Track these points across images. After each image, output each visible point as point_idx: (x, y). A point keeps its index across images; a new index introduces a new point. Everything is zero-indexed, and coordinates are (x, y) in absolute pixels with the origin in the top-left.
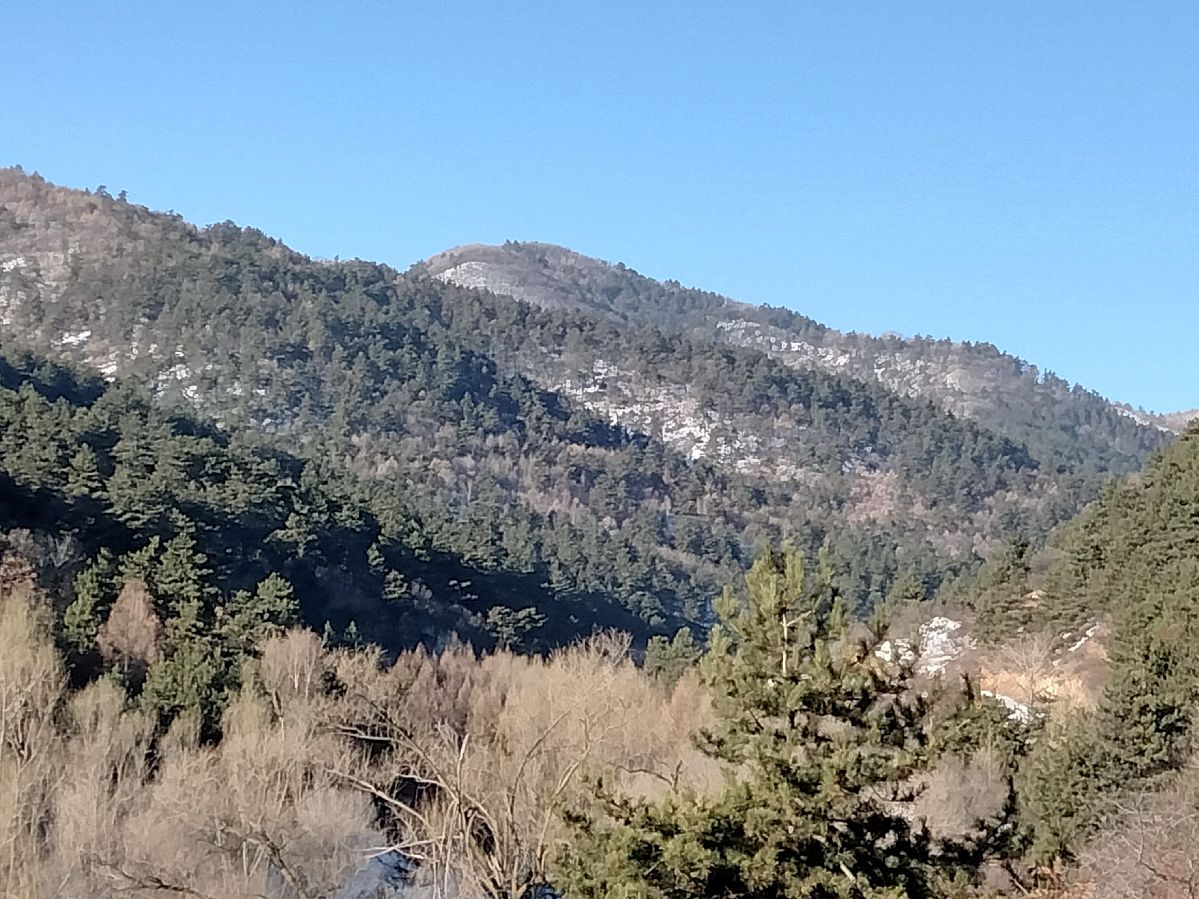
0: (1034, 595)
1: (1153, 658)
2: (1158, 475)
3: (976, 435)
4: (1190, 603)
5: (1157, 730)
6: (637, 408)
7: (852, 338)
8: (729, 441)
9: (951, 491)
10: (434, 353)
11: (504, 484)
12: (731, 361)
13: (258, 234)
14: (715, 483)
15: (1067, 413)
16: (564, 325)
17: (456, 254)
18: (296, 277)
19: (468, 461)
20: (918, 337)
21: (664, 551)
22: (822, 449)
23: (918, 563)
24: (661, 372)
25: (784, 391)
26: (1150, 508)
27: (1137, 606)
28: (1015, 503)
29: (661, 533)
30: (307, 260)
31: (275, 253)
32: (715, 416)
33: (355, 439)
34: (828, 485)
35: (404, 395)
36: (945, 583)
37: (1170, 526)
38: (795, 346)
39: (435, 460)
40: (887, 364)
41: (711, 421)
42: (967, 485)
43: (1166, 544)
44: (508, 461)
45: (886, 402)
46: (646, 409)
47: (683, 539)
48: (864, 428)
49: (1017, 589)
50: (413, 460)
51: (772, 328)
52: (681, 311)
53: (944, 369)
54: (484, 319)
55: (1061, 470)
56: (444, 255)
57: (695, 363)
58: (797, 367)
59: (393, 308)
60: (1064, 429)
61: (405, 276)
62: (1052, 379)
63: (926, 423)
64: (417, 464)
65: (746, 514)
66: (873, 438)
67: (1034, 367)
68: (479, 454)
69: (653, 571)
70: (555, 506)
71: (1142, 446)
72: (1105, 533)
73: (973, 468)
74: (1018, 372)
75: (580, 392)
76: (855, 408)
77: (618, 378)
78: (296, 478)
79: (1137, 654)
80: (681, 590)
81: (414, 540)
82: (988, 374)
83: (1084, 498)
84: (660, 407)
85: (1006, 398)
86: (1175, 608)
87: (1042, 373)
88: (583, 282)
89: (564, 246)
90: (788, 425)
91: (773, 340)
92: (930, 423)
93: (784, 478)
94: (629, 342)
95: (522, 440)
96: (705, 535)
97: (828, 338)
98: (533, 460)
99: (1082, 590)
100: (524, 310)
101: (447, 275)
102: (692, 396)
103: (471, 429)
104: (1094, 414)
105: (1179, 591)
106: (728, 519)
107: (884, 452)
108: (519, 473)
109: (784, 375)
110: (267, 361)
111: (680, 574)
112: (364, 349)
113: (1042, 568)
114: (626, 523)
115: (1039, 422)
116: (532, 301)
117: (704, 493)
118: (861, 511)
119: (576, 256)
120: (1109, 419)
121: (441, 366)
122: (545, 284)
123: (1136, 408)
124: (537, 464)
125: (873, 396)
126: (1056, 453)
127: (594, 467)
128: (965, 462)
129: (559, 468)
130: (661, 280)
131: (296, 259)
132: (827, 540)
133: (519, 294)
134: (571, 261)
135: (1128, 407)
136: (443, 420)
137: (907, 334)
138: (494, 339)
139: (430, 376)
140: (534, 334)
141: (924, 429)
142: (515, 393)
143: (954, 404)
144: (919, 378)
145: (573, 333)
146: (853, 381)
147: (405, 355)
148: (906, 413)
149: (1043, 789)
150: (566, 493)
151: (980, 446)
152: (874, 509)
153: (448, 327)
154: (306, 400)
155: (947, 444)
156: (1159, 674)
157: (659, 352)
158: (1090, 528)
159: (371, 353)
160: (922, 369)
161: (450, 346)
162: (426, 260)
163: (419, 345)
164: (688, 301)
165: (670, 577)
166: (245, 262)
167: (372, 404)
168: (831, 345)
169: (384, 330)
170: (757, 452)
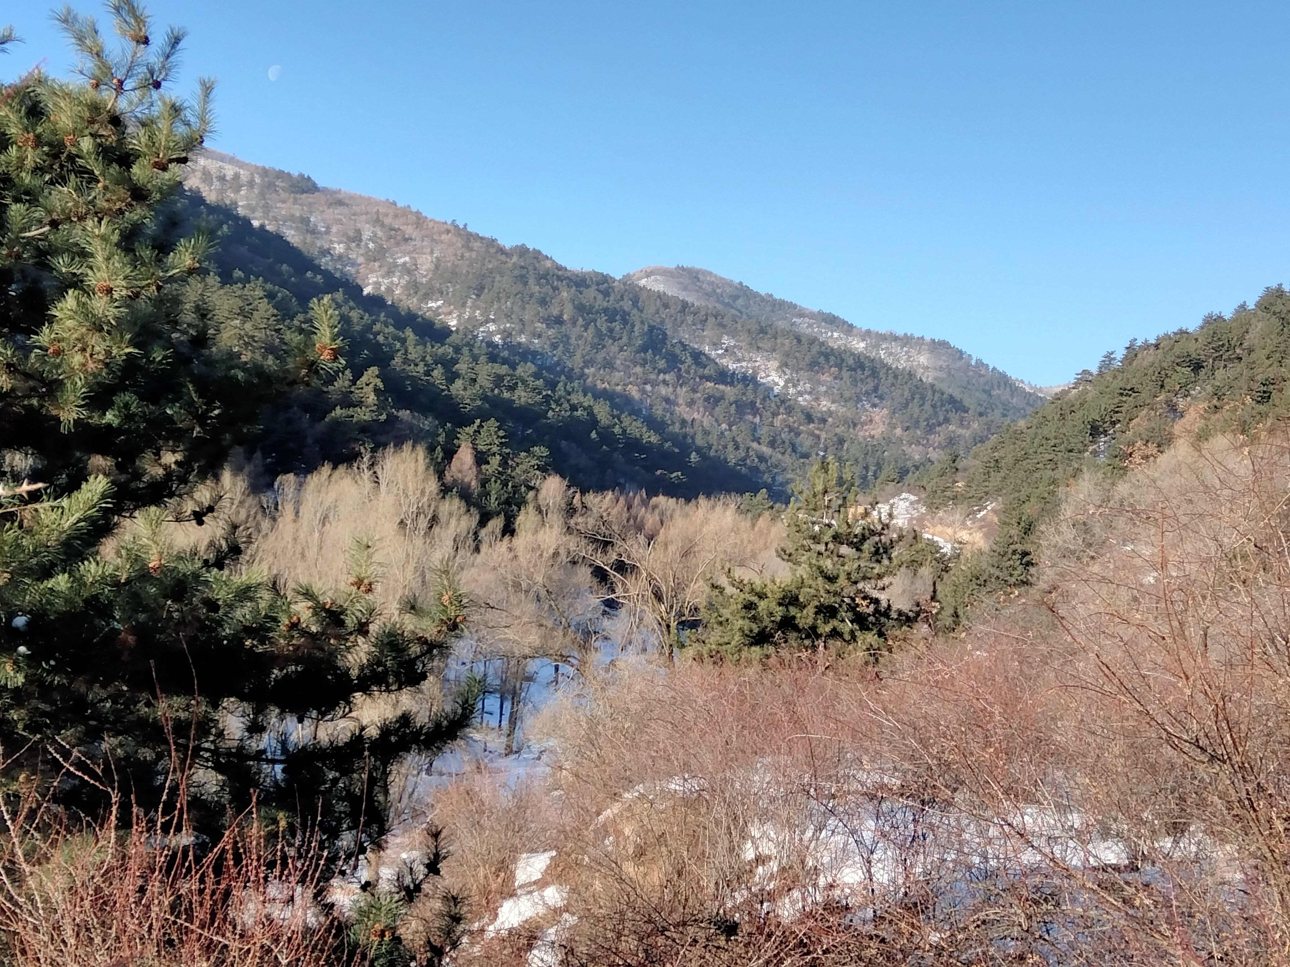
0: (960, 484)
1: (1023, 524)
2: (1035, 422)
3: (934, 392)
5: (1021, 564)
6: (744, 364)
7: (868, 332)
8: (794, 386)
9: (917, 422)
10: (633, 326)
11: (667, 400)
12: (799, 341)
13: (539, 252)
14: (786, 409)
15: (987, 383)
16: (706, 315)
17: (649, 271)
18: (559, 278)
19: (648, 388)
20: (905, 334)
21: (755, 445)
22: (847, 394)
23: (896, 462)
24: (760, 345)
25: (827, 360)
26: (1029, 440)
27: (1016, 495)
28: (954, 432)
29: (753, 435)
30: (566, 269)
31: (548, 264)
32: (788, 371)
33: (586, 371)
34: (849, 414)
35: (614, 349)
36: (910, 473)
37: (1039, 451)
38: (836, 335)
39: (630, 386)
40: (887, 348)
41: (785, 374)
42: (927, 420)
43: (1036, 461)
44: (671, 389)
45: (884, 370)
46: (749, 365)
47: (765, 439)
48: (872, 384)
49: (951, 480)
50: (618, 385)
51: (823, 324)
52: (773, 311)
53: (919, 353)
54: (662, 310)
55: (981, 415)
56: (642, 271)
57: (779, 341)
58: (836, 347)
59: (612, 298)
60: (985, 391)
61: (619, 281)
62: (979, 362)
63: (906, 383)
64: (619, 388)
65: (801, 428)
66: (876, 389)
67: (970, 355)
68: (654, 384)
69: (747, 456)
70: (696, 415)
71: (1028, 403)
72: (1002, 453)
73: (930, 410)
74: (961, 358)
75: (713, 353)
76: (867, 373)
77: (735, 346)
78: (554, 391)
79: (1014, 521)
80: (763, 467)
81: (616, 430)
82: (944, 358)
83: (992, 431)
84: (757, 364)
85: (953, 372)
87: (975, 359)
88: (719, 291)
89: (709, 270)
90: (828, 379)
91: (823, 331)
92: (909, 384)
93: (824, 409)
94: (742, 327)
95: (679, 377)
96: (778, 438)
97: (855, 331)
98: (684, 389)
99: (987, 484)
100: (685, 306)
101: (643, 282)
102: (776, 359)
103: (651, 370)
104: (1002, 384)
105: (1040, 488)
106: (791, 430)
107: (881, 398)
108: (676, 396)
109: (829, 350)
110: (540, 325)
111: (762, 458)
112: (595, 321)
113: (966, 469)
114: (734, 428)
115: (969, 387)
116: (689, 300)
117: (779, 414)
118: (866, 430)
119: (716, 276)
120: (1011, 388)
121: (637, 334)
122: (697, 291)
123: (1026, 382)
124: (687, 392)
125: (878, 366)
126: (979, 405)
127: (718, 395)
128: (927, 407)
129: (699, 395)
130: (763, 293)
131: (559, 268)
132: (846, 445)
133: (683, 295)
134: (713, 279)
135: (1022, 382)
136: (635, 364)
137: (900, 332)
138: (667, 320)
139: (630, 339)
140: (690, 319)
141: (905, 386)
142: (677, 350)
143: (923, 374)
144: (904, 358)
145: (711, 320)
146: (867, 357)
147: (617, 326)
148: (896, 377)
149: (956, 590)
150: (701, 409)
151: (936, 399)
152: (873, 429)
153: (642, 311)
154: (561, 348)
155: (917, 396)
156: (1025, 533)
157: (759, 334)
158: (994, 449)
159: (598, 324)
160: (906, 352)
161: (642, 323)
162: (632, 273)
163: (625, 321)
164: (777, 306)
165: (756, 460)
166: (531, 268)
167: (597, 352)
168: (856, 336)
169: (606, 310)
170: (810, 393)
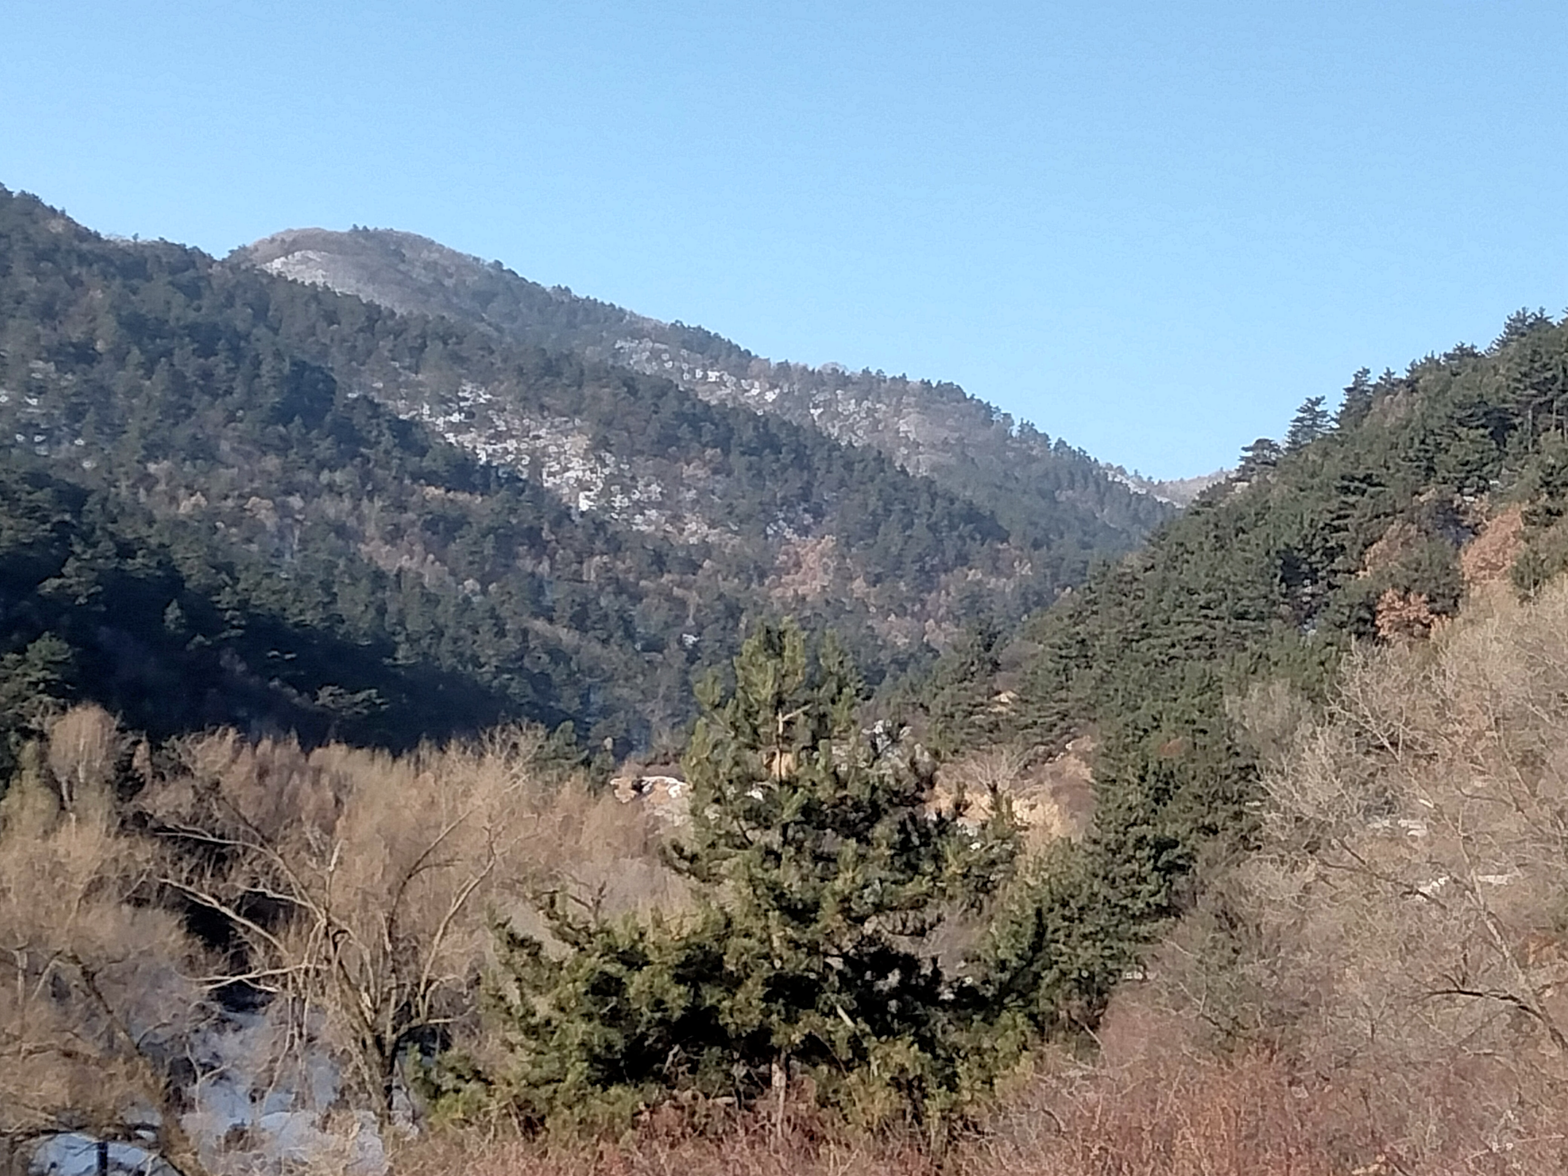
0: (1003, 698)
1: (1151, 779)
2: (1161, 556)
3: (934, 496)
4: (1196, 715)
5: (1155, 868)
6: (511, 445)
7: (784, 367)
8: (626, 491)
9: (899, 564)
10: (257, 363)
11: (341, 530)
12: (632, 390)
13: (34, 200)
14: (607, 541)
15: (1046, 475)
16: (423, 336)
17: (289, 239)
18: (83, 259)
19: (296, 501)
20: (866, 372)
21: (540, 624)
22: (742, 506)
23: (857, 653)
24: (547, 400)
25: (697, 431)
26: (1150, 595)
27: (1130, 717)
28: (979, 583)
29: (536, 602)
30: (97, 236)
31: (56, 226)
32: (610, 459)
33: (152, 467)
34: (748, 550)
35: (216, 415)
36: (888, 679)
37: (1174, 619)
38: (713, 376)
39: (254, 499)
40: (827, 404)
41: (606, 466)
42: (921, 558)
43: (1168, 641)
44: (347, 504)
45: (823, 453)
46: (523, 446)
47: (565, 611)
48: (796, 481)
49: (984, 689)
50: (226, 497)
51: (684, 352)
52: (571, 325)
53: (898, 413)
54: (322, 325)
55: (1036, 545)
56: (273, 240)
57: (587, 391)
58: (714, 402)
59: (205, 303)
60: (1042, 494)
61: (223, 262)
62: (1028, 429)
63: (872, 479)
64: (230, 503)
65: (643, 583)
66: (805, 495)
67: (1007, 416)
68: (309, 493)
69: (525, 650)
70: (404, 561)
71: (1135, 518)
72: (1094, 625)
73: (928, 538)
74: (988, 421)
75: (441, 421)
76: (786, 457)
77: (490, 404)
78: (77, 513)
79: (1131, 774)
80: (558, 675)
81: (225, 598)
82: (950, 422)
83: (1063, 579)
84: (540, 443)
85: (971, 453)
86: (1177, 720)
87: (1018, 423)
88: (448, 282)
89: (425, 235)
90: (701, 473)
91: (685, 366)
92: (878, 480)
93: (693, 540)
94: (505, 361)
95: (366, 476)
96: (592, 607)
97: (755, 367)
98: (378, 504)
99: (1063, 694)
100: (373, 313)
101: (276, 265)
102: (581, 430)
103: (301, 462)
104: (1078, 477)
105: (1182, 700)
106: (620, 589)
107: (818, 514)
108: (361, 519)
109: (699, 409)
110: (41, 364)
111: (557, 654)
112: (168, 353)
113: (1015, 664)
114: (492, 587)
115: (1011, 484)
116: (384, 303)
117: (592, 554)
118: (786, 585)
119: (441, 248)
120: (1098, 485)
121: (266, 380)
122: (400, 284)
123: (1131, 473)
124: (383, 509)
125: (809, 443)
126: (1031, 524)
127: (454, 514)
128: (919, 528)
129: (411, 515)
130: (548, 284)
131: (85, 235)
132: (744, 619)
133: (368, 294)
134: (435, 256)
135: (1121, 471)
136: (265, 448)
137: (853, 367)
138: (334, 350)
139: (251, 392)
140: (385, 345)
141: (869, 486)
142: (359, 419)
143: (907, 457)
144: (865, 423)
145: (435, 348)
146: (784, 423)
147: (220, 365)
148: (848, 466)
150: (418, 548)
151: (938, 511)
152: (804, 583)
153: (276, 331)
154: (90, 416)
155: (898, 507)
156: (1157, 801)
157: (542, 377)
158: (1077, 617)
159: (176, 360)
160: (870, 412)
161: (278, 355)
162: (249, 244)
163: (236, 353)
164: (581, 315)
165: (545, 658)
166: (15, 236)
167: (176, 424)
168: (757, 378)
169: (192, 330)
170: (659, 506)
